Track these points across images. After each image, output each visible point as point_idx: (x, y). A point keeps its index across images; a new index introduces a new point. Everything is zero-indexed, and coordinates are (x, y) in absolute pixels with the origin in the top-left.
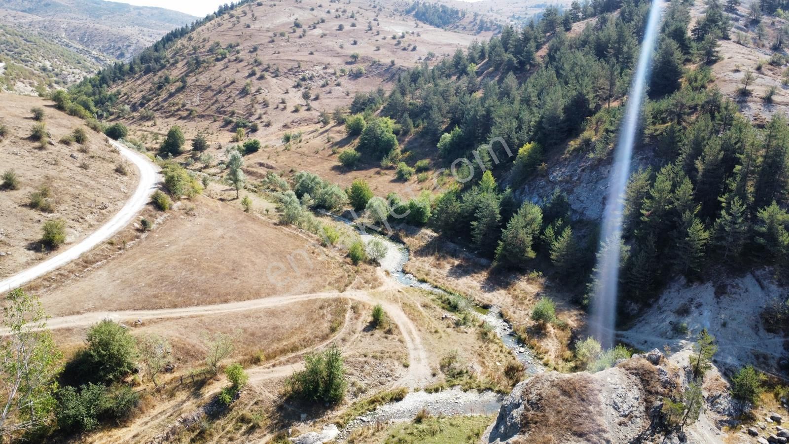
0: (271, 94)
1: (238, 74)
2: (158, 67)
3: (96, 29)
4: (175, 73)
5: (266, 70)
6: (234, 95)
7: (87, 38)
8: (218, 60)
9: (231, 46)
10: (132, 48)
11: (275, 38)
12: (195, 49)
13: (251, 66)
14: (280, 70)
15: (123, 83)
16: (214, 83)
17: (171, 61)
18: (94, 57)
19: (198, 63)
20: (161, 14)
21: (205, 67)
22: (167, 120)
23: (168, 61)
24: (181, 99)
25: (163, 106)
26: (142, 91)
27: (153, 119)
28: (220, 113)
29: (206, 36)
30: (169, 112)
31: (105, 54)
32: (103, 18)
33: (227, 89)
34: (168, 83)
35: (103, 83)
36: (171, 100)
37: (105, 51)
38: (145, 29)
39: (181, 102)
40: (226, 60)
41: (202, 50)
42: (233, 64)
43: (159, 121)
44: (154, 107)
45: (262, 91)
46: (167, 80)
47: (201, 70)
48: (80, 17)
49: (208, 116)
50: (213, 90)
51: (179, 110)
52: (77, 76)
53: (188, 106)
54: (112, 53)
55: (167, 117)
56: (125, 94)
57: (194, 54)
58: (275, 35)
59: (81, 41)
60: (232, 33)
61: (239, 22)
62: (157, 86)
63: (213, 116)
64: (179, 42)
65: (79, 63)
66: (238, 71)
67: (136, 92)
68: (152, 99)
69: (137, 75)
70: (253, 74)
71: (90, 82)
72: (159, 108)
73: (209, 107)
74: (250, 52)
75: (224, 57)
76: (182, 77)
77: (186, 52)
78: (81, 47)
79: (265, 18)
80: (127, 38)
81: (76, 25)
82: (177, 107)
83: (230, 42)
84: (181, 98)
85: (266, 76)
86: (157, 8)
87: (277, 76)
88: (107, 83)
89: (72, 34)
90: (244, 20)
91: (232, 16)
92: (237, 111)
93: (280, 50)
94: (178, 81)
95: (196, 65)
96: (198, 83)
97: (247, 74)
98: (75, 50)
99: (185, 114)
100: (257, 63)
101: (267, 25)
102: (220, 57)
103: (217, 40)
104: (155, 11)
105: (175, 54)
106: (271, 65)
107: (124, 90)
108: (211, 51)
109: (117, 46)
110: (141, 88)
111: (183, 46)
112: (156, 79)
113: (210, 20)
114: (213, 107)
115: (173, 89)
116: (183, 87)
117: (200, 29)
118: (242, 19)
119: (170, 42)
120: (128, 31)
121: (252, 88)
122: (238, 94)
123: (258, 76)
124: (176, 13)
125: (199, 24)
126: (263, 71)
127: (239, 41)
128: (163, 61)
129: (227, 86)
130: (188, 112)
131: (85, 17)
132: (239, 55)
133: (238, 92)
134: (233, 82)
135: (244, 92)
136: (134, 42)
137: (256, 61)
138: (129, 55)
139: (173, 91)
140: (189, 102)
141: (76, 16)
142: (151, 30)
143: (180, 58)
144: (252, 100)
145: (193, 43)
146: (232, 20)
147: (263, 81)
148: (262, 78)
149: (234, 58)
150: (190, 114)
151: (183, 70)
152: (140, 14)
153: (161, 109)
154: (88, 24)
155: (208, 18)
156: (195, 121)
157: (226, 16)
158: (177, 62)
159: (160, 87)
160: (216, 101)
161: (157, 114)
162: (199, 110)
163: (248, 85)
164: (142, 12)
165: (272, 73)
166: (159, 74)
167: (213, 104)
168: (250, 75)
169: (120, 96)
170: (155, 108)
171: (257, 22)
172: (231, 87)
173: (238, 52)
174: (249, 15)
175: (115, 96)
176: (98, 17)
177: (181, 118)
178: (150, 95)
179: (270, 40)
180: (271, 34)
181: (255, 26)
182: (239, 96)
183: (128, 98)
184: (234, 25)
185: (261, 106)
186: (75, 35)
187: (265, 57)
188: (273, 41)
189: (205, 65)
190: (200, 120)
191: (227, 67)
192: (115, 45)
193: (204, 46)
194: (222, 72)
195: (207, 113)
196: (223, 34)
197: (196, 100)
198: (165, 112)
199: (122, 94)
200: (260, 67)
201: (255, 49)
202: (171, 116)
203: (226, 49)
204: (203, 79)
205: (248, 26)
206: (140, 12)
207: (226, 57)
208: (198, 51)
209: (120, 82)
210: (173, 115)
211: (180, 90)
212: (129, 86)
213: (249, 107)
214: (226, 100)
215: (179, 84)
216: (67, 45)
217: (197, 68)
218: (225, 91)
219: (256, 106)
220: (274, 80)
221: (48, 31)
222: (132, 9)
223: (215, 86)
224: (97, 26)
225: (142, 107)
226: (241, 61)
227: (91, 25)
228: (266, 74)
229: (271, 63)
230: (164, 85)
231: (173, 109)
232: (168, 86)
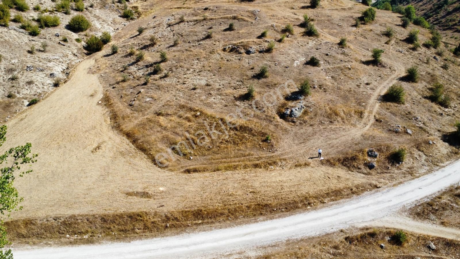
22: (444, 32)
24: (457, 17)
25: (441, 21)
30: (446, 26)
34: (447, 4)
36: (448, 17)
44: (434, 21)
51: (455, 24)
55: (444, 30)
67: (418, 10)
68: (432, 16)
82: (454, 23)
110: (424, 7)
115: (450, 9)
139: (450, 10)
153: (439, 23)
170: (435, 23)
210: (450, 28)
230: (443, 6)
231: (451, 24)
232: (446, 6)
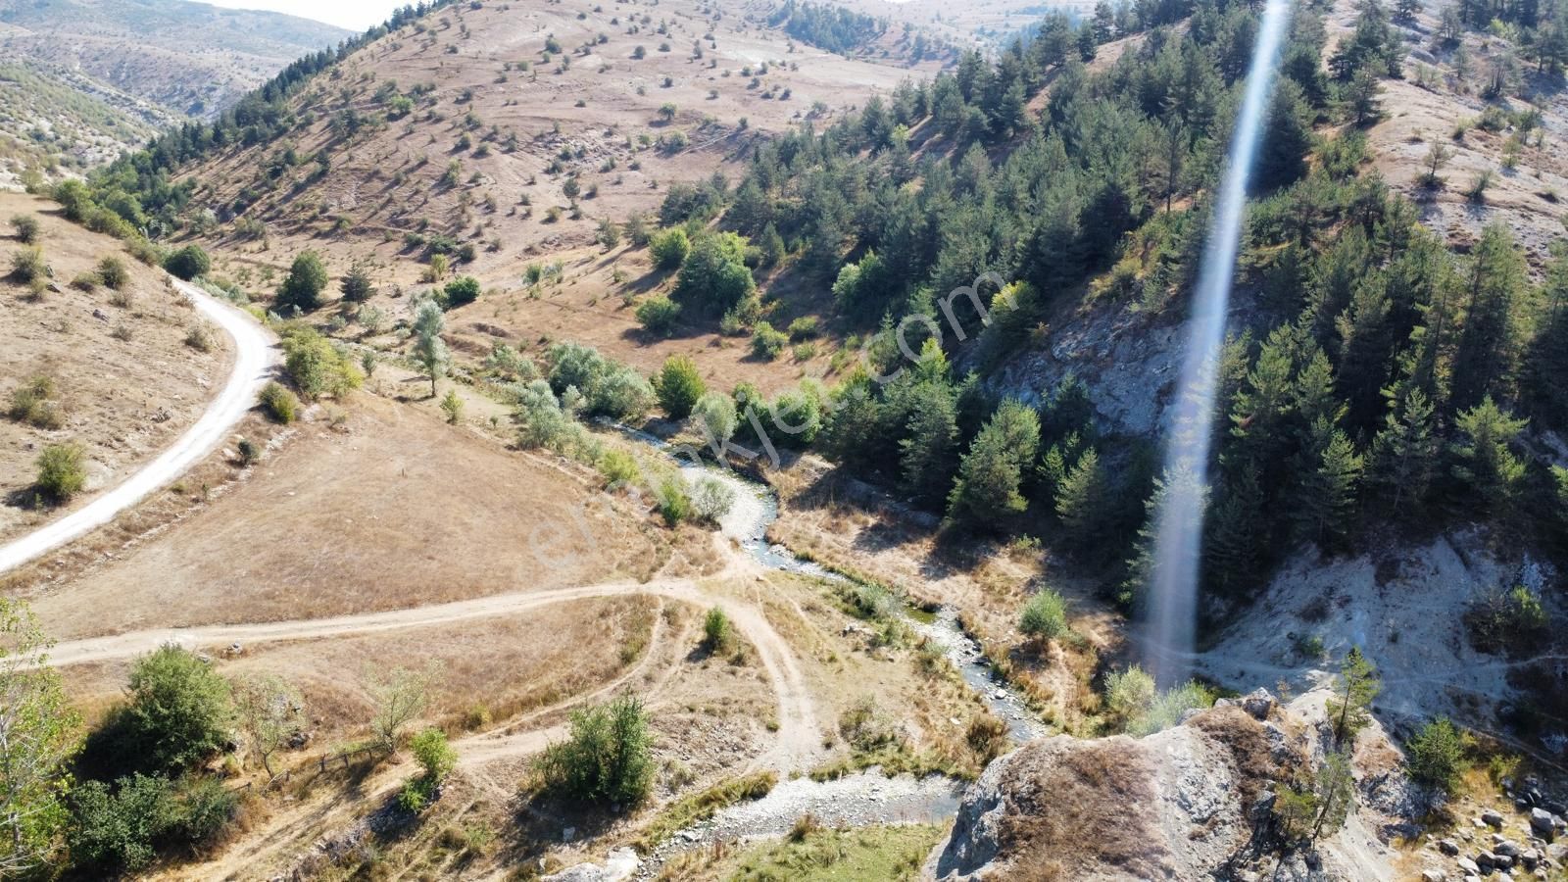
0: (501, 186)
1: (433, 146)
2: (270, 132)
3: (145, 55)
4: (306, 145)
5: (490, 138)
6: (425, 189)
7: (127, 74)
8: (392, 118)
9: (418, 90)
10: (219, 93)
11: (507, 74)
12: (345, 95)
13: (460, 130)
14: (518, 138)
15: (199, 164)
16: (386, 163)
17: (298, 120)
18: (141, 112)
19: (353, 125)
20: (279, 25)
21: (366, 133)
22: (290, 239)
23: (291, 120)
24: (319, 197)
25: (281, 212)
26: (239, 181)
27: (261, 237)
28: (397, 224)
29: (368, 70)
30: (295, 223)
31: (163, 106)
32: (159, 33)
33: (410, 176)
34: (293, 164)
35: (160, 165)
36: (298, 199)
37: (163, 99)
38: (245, 56)
39: (320, 202)
40: (409, 118)
41: (361, 98)
42: (423, 127)
43: (274, 242)
44: (264, 212)
45: (482, 181)
46: (289, 158)
47: (358, 137)
48: (111, 29)
49: (374, 230)
50: (383, 179)
51: (314, 218)
52: (106, 151)
53: (333, 211)
54: (178, 104)
55: (290, 234)
56: (205, 187)
57: (344, 105)
58: (508, 69)
59: (114, 78)
60: (420, 64)
61: (434, 41)
62: (269, 170)
63: (383, 230)
64: (314, 81)
65: (111, 123)
66: (433, 141)
67: (226, 182)
68: (259, 198)
69: (228, 149)
70: (464, 145)
71: (133, 162)
72: (274, 214)
73: (375, 213)
74: (458, 102)
75: (405, 113)
76: (321, 152)
77: (328, 101)
78: (114, 92)
79: (486, 34)
80: (208, 73)
81: (102, 45)
82: (310, 213)
83: (416, 82)
84: (317, 195)
85: (490, 150)
86: (268, 13)
87: (511, 150)
88: (167, 165)
89: (95, 64)
90: (446, 37)
91: (420, 30)
92: (431, 221)
93: (518, 98)
94: (311, 160)
95: (348, 129)
96: (352, 165)
97: (451, 147)
98: (102, 97)
99: (326, 226)
100: (472, 124)
101: (493, 48)
102: (396, 111)
103: (390, 79)
104: (263, 19)
105: (306, 106)
106: (500, 129)
107: (203, 179)
108: (378, 99)
109: (187, 89)
110: (237, 174)
111: (322, 89)
112: (267, 156)
113: (376, 38)
114: (384, 212)
115: (301, 177)
116: (323, 173)
117: (355, 56)
118: (440, 36)
119: (295, 83)
120: (210, 58)
121: (462, 175)
122: (434, 187)
123: (473, 149)
124: (309, 23)
125: (354, 45)
126: (484, 139)
127: (435, 80)
128: (281, 121)
129: (412, 170)
130: (334, 223)
131: (121, 31)
132: (436, 108)
133: (433, 182)
134: (424, 163)
135: (446, 183)
136: (223, 81)
137: (469, 120)
138: (212, 108)
139: (302, 181)
140: (335, 203)
141: (103, 29)
142: (256, 57)
143: (316, 114)
144: (463, 199)
145: (341, 84)
146: (420, 37)
147: (484, 160)
148: (481, 153)
149: (424, 114)
150: (337, 227)
151: (322, 139)
152: (233, 25)
153: (277, 217)
154: (129, 44)
155: (372, 35)
156: (347, 240)
157: (409, 30)
158: (309, 122)
159: (275, 174)
160: (390, 201)
161: (270, 227)
162: (356, 218)
163: (453, 168)
164: (237, 19)
165: (502, 144)
166: (274, 145)
167: (383, 207)
168: (457, 149)
169: (194, 191)
170: (266, 216)
171: (471, 41)
172: (419, 172)
173: (433, 102)
174: (455, 28)
175: (185, 190)
176: (147, 31)
177: (319, 235)
178: (255, 188)
179: (498, 77)
180: (499, 66)
181: (466, 50)
182: (436, 191)
183: (211, 194)
184: (425, 47)
185: (479, 210)
186: (101, 67)
187: (488, 113)
188: (503, 80)
189: (367, 128)
190: (357, 238)
191: (411, 132)
192: (185, 88)
193: (364, 90)
194: (401, 142)
195: (371, 224)
196: (402, 65)
197: (349, 199)
198: (287, 223)
199: (199, 187)
200: (478, 132)
201: (468, 97)
202: (298, 231)
203: (409, 95)
204: (364, 156)
205: (454, 50)
206: (234, 22)
207: (408, 113)
208: (353, 100)
209: (194, 162)
210: (302, 229)
211: (316, 178)
212: (213, 171)
213: (456, 213)
214: (409, 199)
215: (314, 167)
216: (84, 88)
217: (350, 135)
218: (408, 181)
219: (471, 210)
220: (507, 158)
221: (43, 57)
222: (217, 15)
223: (387, 169)
224: (146, 48)
225: (239, 213)
226: (439, 120)
227: (135, 48)
228: (492, 148)
229: (500, 123)
230: (284, 168)
231: (302, 216)
232: (291, 170)
